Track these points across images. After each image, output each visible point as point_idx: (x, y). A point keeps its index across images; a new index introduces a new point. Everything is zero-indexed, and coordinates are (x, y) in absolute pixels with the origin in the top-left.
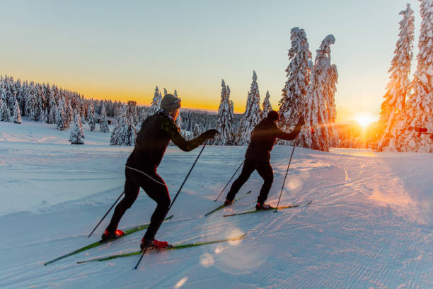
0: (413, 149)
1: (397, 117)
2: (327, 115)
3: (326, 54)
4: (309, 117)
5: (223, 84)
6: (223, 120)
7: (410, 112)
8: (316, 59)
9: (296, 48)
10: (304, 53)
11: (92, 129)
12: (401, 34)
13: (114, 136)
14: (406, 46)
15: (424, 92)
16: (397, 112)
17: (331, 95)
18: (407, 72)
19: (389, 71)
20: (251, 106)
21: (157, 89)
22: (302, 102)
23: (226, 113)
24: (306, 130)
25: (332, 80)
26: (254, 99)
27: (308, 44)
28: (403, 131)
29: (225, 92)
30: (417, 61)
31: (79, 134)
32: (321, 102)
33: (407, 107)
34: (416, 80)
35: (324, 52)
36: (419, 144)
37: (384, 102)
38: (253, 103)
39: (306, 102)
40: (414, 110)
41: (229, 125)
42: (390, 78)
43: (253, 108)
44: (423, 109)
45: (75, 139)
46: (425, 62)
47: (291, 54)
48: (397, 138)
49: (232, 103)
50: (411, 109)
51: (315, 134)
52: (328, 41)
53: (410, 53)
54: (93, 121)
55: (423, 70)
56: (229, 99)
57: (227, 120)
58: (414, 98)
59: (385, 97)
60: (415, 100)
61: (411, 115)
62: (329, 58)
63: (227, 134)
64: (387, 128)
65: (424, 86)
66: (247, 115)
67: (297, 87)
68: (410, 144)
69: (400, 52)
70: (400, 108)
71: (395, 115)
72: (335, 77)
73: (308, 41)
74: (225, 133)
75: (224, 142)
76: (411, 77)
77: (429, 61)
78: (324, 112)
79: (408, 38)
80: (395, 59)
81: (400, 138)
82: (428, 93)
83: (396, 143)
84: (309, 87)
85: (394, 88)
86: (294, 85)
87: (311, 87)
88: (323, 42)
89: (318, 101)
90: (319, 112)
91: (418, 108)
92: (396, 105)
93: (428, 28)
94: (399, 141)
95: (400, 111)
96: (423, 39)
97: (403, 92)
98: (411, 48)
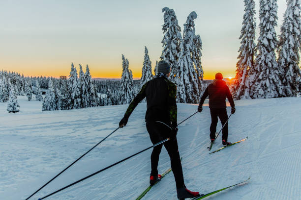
0: (262, 96)
1: (249, 73)
2: (196, 74)
3: (192, 27)
4: (182, 77)
5: (123, 58)
6: (125, 85)
7: (258, 67)
8: (184, 32)
9: (168, 23)
10: (174, 27)
11: (30, 99)
12: (246, 10)
13: (45, 103)
14: (250, 18)
15: (266, 52)
16: (248, 69)
17: (198, 59)
18: (253, 38)
19: (240, 38)
20: (146, 72)
21: (73, 65)
22: (176, 66)
23: (127, 80)
24: (181, 88)
25: (197, 47)
26: (147, 67)
27: (177, 21)
28: (254, 83)
29: (125, 64)
30: (259, 29)
31: (14, 104)
32: (190, 65)
33: (255, 64)
34: (260, 43)
35: (190, 25)
36: (266, 91)
37: (239, 62)
38: (146, 70)
39: (179, 65)
40: (261, 66)
41: (130, 88)
42: (241, 43)
43: (147, 74)
44: (266, 64)
45: (11, 109)
46: (265, 29)
47: (164, 29)
48: (250, 89)
49: (131, 71)
50: (258, 66)
51: (188, 91)
52: (192, 16)
53: (253, 23)
54: (29, 93)
55: (264, 35)
56: (129, 69)
57: (128, 85)
58: (260, 57)
59: (238, 58)
60: (260, 59)
61: (259, 70)
62: (194, 30)
63: (129, 95)
64: (242, 81)
65: (266, 48)
66: (142, 80)
67: (171, 54)
68: (260, 92)
69: (247, 23)
70: (250, 65)
71: (247, 71)
72: (200, 45)
73: (177, 18)
74: (128, 94)
75: (128, 102)
76: (256, 42)
77: (268, 28)
78: (193, 73)
79: (251, 12)
80: (244, 29)
81: (252, 88)
82: (269, 52)
83: (250, 92)
84: (180, 54)
85: (245, 50)
86: (168, 53)
87: (182, 54)
88: (188, 18)
89: (188, 64)
90: (189, 73)
91: (263, 64)
92: (247, 63)
93: (265, 4)
94: (251, 91)
95: (250, 68)
96: (262, 12)
97: (251, 53)
98: (254, 20)
